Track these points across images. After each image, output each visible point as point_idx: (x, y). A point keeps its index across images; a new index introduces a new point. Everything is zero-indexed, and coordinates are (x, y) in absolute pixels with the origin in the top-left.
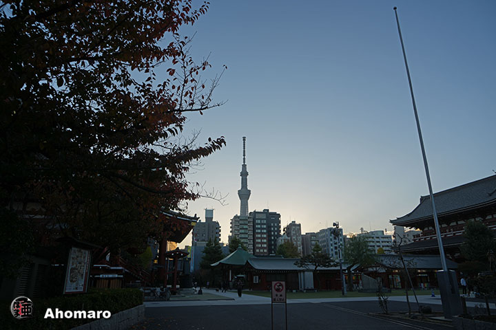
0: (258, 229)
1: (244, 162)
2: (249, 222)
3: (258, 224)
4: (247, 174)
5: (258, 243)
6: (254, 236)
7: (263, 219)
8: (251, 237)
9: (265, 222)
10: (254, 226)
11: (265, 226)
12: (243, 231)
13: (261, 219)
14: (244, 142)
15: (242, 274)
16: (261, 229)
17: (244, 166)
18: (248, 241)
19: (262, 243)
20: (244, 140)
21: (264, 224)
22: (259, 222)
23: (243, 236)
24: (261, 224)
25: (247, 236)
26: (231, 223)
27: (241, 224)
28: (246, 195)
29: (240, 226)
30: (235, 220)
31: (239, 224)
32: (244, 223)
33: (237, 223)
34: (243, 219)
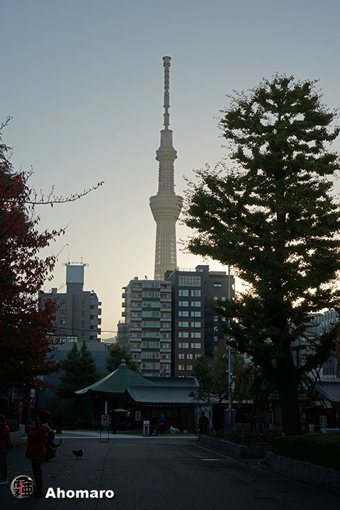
0: (183, 309)
1: (166, 124)
2: (163, 295)
3: (184, 299)
4: (173, 155)
5: (183, 340)
6: (173, 324)
7: (195, 288)
8: (168, 327)
9: (199, 293)
10: (174, 304)
11: (198, 304)
12: (149, 314)
13: (190, 289)
14: (167, 72)
15: (122, 408)
16: (190, 309)
17: (166, 135)
18: (160, 336)
19: (190, 340)
20: (167, 65)
21: (196, 299)
22: (185, 293)
23: (149, 324)
24: (189, 299)
25: (158, 325)
26: (124, 296)
27: (144, 299)
28: (171, 208)
29: (143, 302)
30: (133, 290)
31: (141, 299)
32: (151, 297)
33: (137, 296)
34: (150, 287)
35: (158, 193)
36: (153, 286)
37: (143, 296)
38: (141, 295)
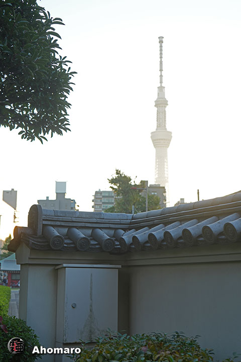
4: (166, 103)
14: (161, 47)
17: (161, 89)
20: (161, 42)
26: (93, 201)
27: (103, 203)
28: (164, 139)
29: (103, 205)
30: (97, 197)
31: (101, 203)
32: (108, 201)
33: (99, 201)
34: (107, 195)
35: (156, 129)
36: (109, 194)
37: (103, 201)
38: (101, 200)
